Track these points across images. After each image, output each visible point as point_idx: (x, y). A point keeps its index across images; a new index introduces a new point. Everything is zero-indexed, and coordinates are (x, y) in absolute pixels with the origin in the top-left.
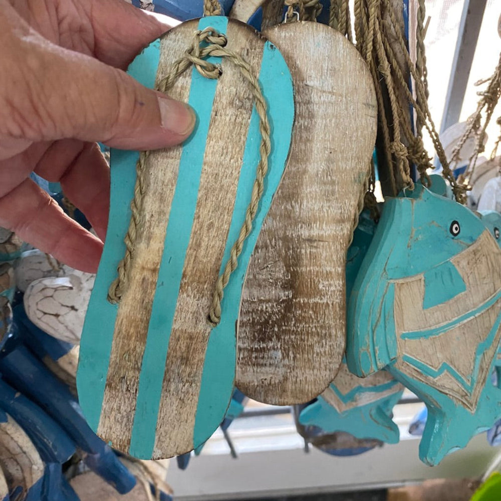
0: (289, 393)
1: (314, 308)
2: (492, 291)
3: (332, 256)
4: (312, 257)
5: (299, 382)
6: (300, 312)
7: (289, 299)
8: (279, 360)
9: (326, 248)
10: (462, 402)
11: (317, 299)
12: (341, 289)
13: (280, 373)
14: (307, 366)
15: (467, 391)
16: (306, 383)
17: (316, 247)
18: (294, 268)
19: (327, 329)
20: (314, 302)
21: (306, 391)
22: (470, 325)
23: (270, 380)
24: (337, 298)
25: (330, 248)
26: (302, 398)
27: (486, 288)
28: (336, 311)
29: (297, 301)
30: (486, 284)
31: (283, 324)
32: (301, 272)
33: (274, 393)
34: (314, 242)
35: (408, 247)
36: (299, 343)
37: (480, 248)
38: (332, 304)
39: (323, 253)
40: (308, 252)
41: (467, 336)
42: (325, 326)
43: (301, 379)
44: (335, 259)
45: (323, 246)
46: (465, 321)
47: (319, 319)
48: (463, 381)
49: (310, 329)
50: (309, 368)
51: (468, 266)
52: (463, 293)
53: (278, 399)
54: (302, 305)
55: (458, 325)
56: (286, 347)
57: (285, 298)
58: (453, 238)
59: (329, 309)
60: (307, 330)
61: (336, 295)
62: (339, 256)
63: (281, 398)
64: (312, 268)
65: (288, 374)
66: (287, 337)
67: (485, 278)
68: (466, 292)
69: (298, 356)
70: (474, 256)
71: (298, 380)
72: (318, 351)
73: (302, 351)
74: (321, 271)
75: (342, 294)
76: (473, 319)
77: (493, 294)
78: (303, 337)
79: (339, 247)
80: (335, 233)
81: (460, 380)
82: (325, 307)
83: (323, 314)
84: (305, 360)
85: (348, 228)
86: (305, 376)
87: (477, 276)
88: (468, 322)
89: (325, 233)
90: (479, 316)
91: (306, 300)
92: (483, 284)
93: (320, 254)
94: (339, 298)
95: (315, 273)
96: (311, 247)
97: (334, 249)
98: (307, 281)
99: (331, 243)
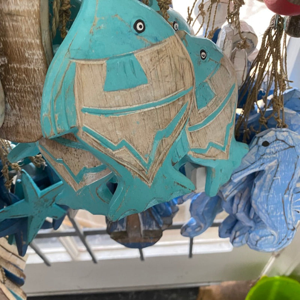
0: (22, 134)
1: (26, 72)
2: (174, 89)
3: (30, 29)
4: (15, 30)
5: (27, 127)
6: (16, 75)
7: (6, 64)
8: (10, 111)
9: (24, 22)
10: (139, 175)
11: (26, 65)
12: (42, 58)
13: (12, 120)
14: (30, 116)
15: (145, 167)
16: (32, 128)
17: (16, 21)
18: (4, 38)
19: (38, 89)
20: (25, 68)
21: (33, 133)
22: (150, 114)
23: (7, 124)
24: (40, 65)
25: (27, 22)
26: (31, 139)
27: (169, 86)
28: (42, 75)
29: (12, 66)
30: (168, 82)
31: (6, 83)
32: (10, 42)
33: (12, 134)
34: (14, 16)
35: (90, 33)
36: (20, 99)
37: (164, 49)
38: (38, 70)
39: (22, 26)
40: (11, 25)
41: (146, 122)
42: (36, 87)
43: (28, 125)
44: (33, 32)
45: (21, 20)
46: (146, 110)
47: (31, 81)
48: (140, 157)
49: (26, 89)
50: (31, 117)
51: (150, 62)
52: (145, 85)
53: (16, 138)
54: (17, 69)
55: (138, 112)
56: (12, 101)
57: (3, 63)
58: (137, 35)
59: (36, 74)
60: (24, 89)
61: (40, 62)
62: (35, 30)
63: (17, 137)
64: (17, 39)
65: (18, 121)
66: (11, 94)
67: (167, 76)
68: (148, 85)
69: (22, 108)
70: (157, 55)
71: (26, 126)
72: (35, 106)
73: (24, 105)
74: (24, 41)
75: (44, 62)
76: (154, 109)
77: (175, 92)
78: (22, 95)
79: (34, 21)
80: (28, 9)
81: (137, 156)
82: (34, 72)
83: (33, 78)
84: (27, 111)
85: (37, 5)
86: (29, 123)
87: (159, 73)
88: (148, 111)
89: (21, 7)
90: (159, 108)
91: (18, 66)
92: (165, 81)
93: (21, 27)
94: (42, 65)
95: (20, 44)
96: (13, 20)
97: (30, 23)
98: (15, 50)
99: (27, 18)
